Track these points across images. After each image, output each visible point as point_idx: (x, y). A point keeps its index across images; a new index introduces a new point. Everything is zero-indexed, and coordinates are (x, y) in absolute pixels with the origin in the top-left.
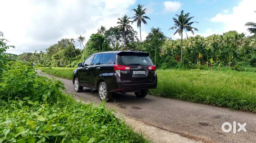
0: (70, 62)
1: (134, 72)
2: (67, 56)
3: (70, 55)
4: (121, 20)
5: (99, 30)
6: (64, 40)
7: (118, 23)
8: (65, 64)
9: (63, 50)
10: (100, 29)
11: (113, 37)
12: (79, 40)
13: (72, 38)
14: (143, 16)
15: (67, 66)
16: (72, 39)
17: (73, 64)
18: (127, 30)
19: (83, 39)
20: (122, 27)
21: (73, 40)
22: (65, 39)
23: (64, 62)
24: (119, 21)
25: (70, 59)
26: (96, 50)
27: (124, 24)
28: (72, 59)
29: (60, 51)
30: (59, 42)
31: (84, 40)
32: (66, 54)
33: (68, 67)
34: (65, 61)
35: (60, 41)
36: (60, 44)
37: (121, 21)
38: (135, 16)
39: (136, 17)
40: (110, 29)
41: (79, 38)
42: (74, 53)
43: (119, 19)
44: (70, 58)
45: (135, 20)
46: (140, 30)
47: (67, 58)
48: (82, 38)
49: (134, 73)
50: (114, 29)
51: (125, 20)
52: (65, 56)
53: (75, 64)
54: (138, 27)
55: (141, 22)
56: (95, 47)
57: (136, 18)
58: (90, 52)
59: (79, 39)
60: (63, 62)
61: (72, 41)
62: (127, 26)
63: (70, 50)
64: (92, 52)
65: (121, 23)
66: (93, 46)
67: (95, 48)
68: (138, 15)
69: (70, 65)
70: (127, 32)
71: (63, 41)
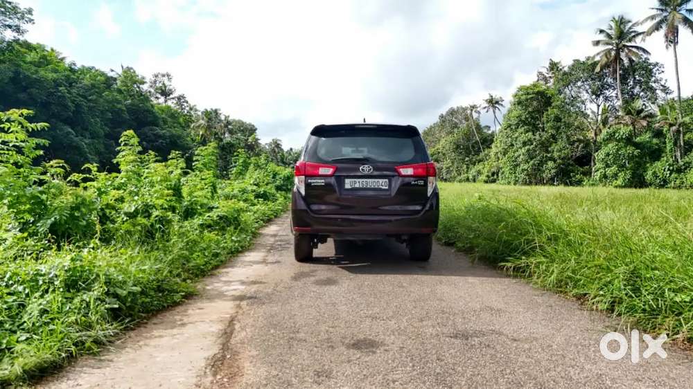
0: (468, 168)
1: (347, 181)
2: (461, 153)
3: (468, 148)
4: (609, 32)
5: (540, 73)
6: (453, 110)
7: (597, 43)
8: (454, 173)
9: (450, 138)
10: (544, 71)
11: (579, 87)
12: (485, 108)
13: (472, 104)
14: (687, 10)
15: (459, 178)
16: (473, 107)
17: (474, 174)
18: (631, 61)
19: (497, 102)
20: (613, 53)
21: (474, 110)
22: (458, 107)
23: (451, 169)
24: (602, 37)
25: (467, 159)
26: (527, 132)
27: (617, 44)
28: (470, 160)
29: (443, 142)
30: (442, 116)
31: (502, 105)
32: (458, 147)
33: (460, 181)
34: (456, 164)
35: (444, 114)
36: (444, 122)
37: (609, 36)
38: (654, 12)
39: (661, 15)
40: (573, 66)
41: (486, 101)
42: (477, 142)
43: (601, 31)
44: (468, 157)
45: (657, 27)
46: (676, 56)
47: (461, 158)
48: (494, 102)
49: (348, 184)
50: (584, 63)
51: (622, 33)
52: (454, 152)
53: (479, 173)
54: (667, 48)
55: (677, 30)
56: (526, 124)
57: (658, 19)
58: (510, 139)
59: (487, 105)
60: (449, 168)
61: (472, 110)
62: (628, 49)
63: (468, 136)
64: (517, 138)
65: (608, 44)
66: (521, 120)
67: (526, 127)
68: (666, 10)
69: (466, 175)
70: (632, 69)
71: (452, 112)
